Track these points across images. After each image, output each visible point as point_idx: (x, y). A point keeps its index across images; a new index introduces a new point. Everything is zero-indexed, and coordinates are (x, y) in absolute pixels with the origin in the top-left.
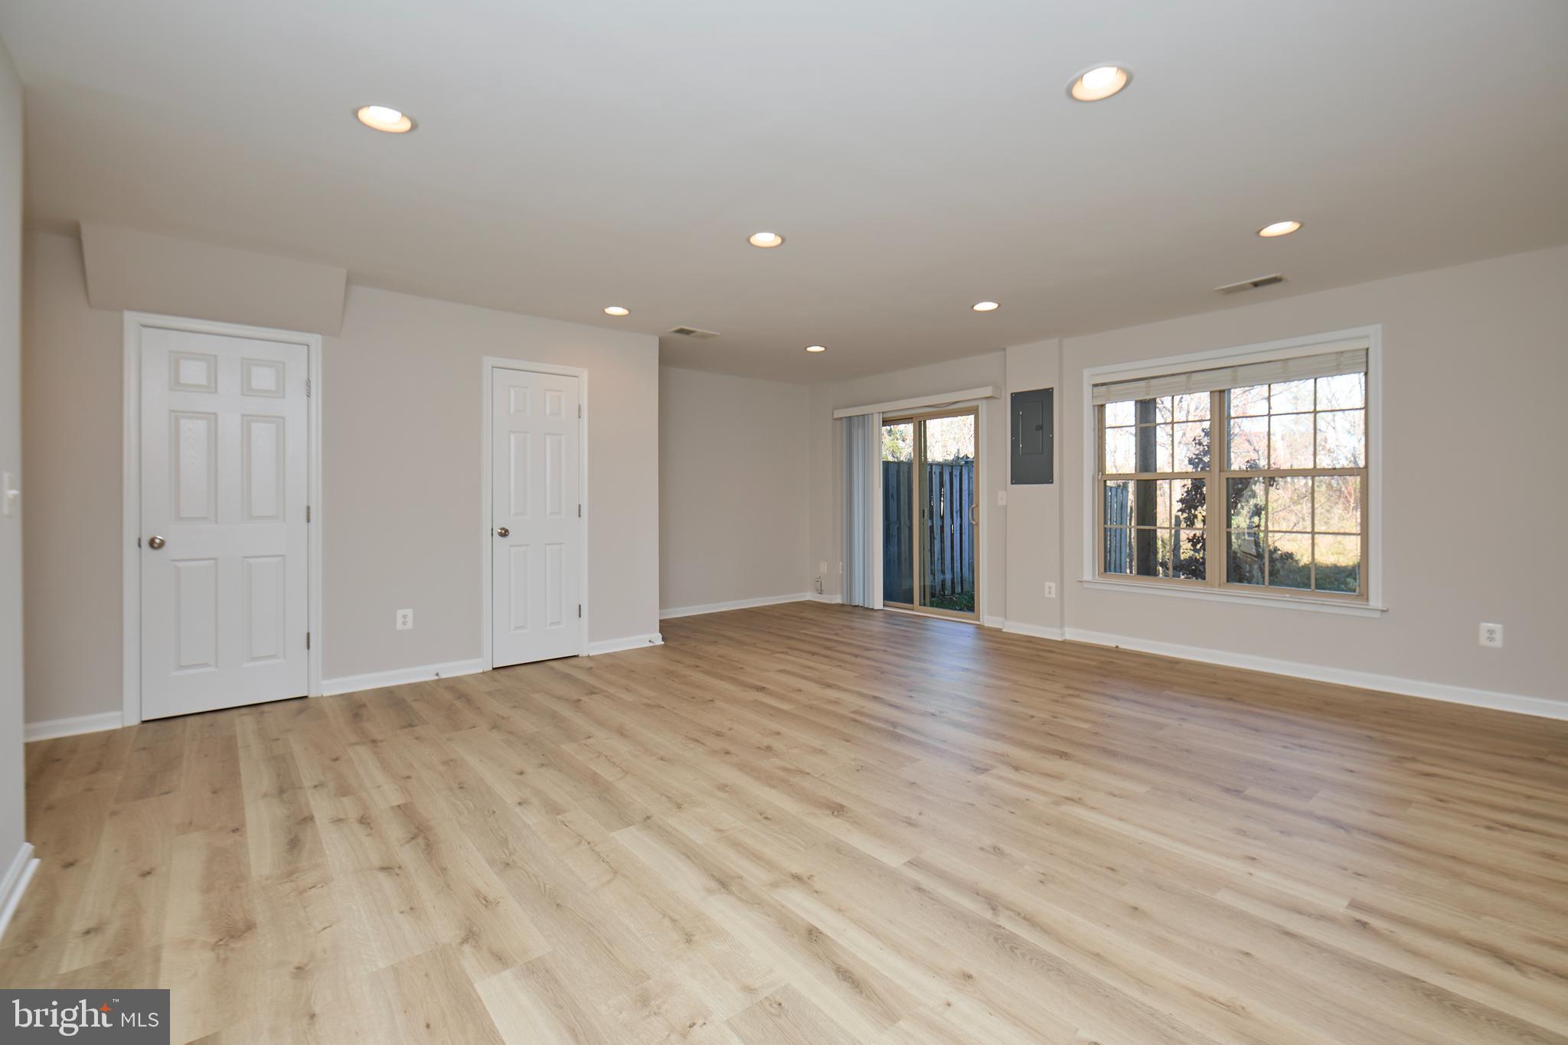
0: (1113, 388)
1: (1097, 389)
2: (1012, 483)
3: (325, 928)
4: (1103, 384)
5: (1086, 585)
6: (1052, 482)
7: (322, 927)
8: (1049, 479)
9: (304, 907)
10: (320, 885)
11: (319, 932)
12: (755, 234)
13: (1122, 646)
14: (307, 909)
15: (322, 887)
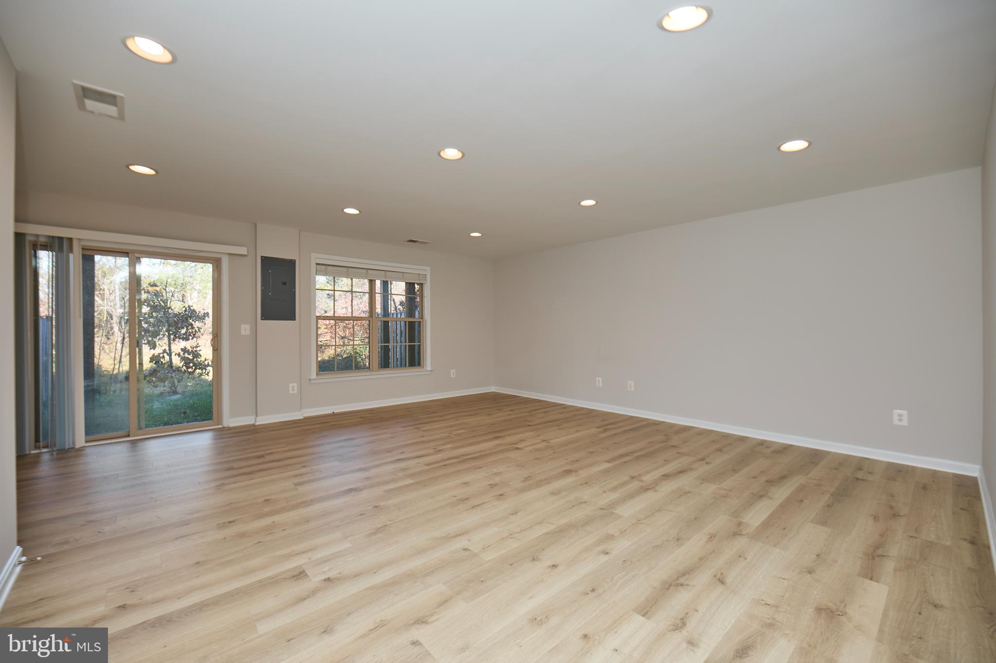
0: (329, 268)
1: (319, 267)
2: (262, 319)
3: (784, 579)
4: (323, 265)
5: (312, 382)
6: (295, 320)
7: (784, 580)
8: (293, 318)
9: (783, 596)
10: (762, 602)
11: (788, 580)
13: (336, 411)
14: (783, 595)
15: (762, 600)
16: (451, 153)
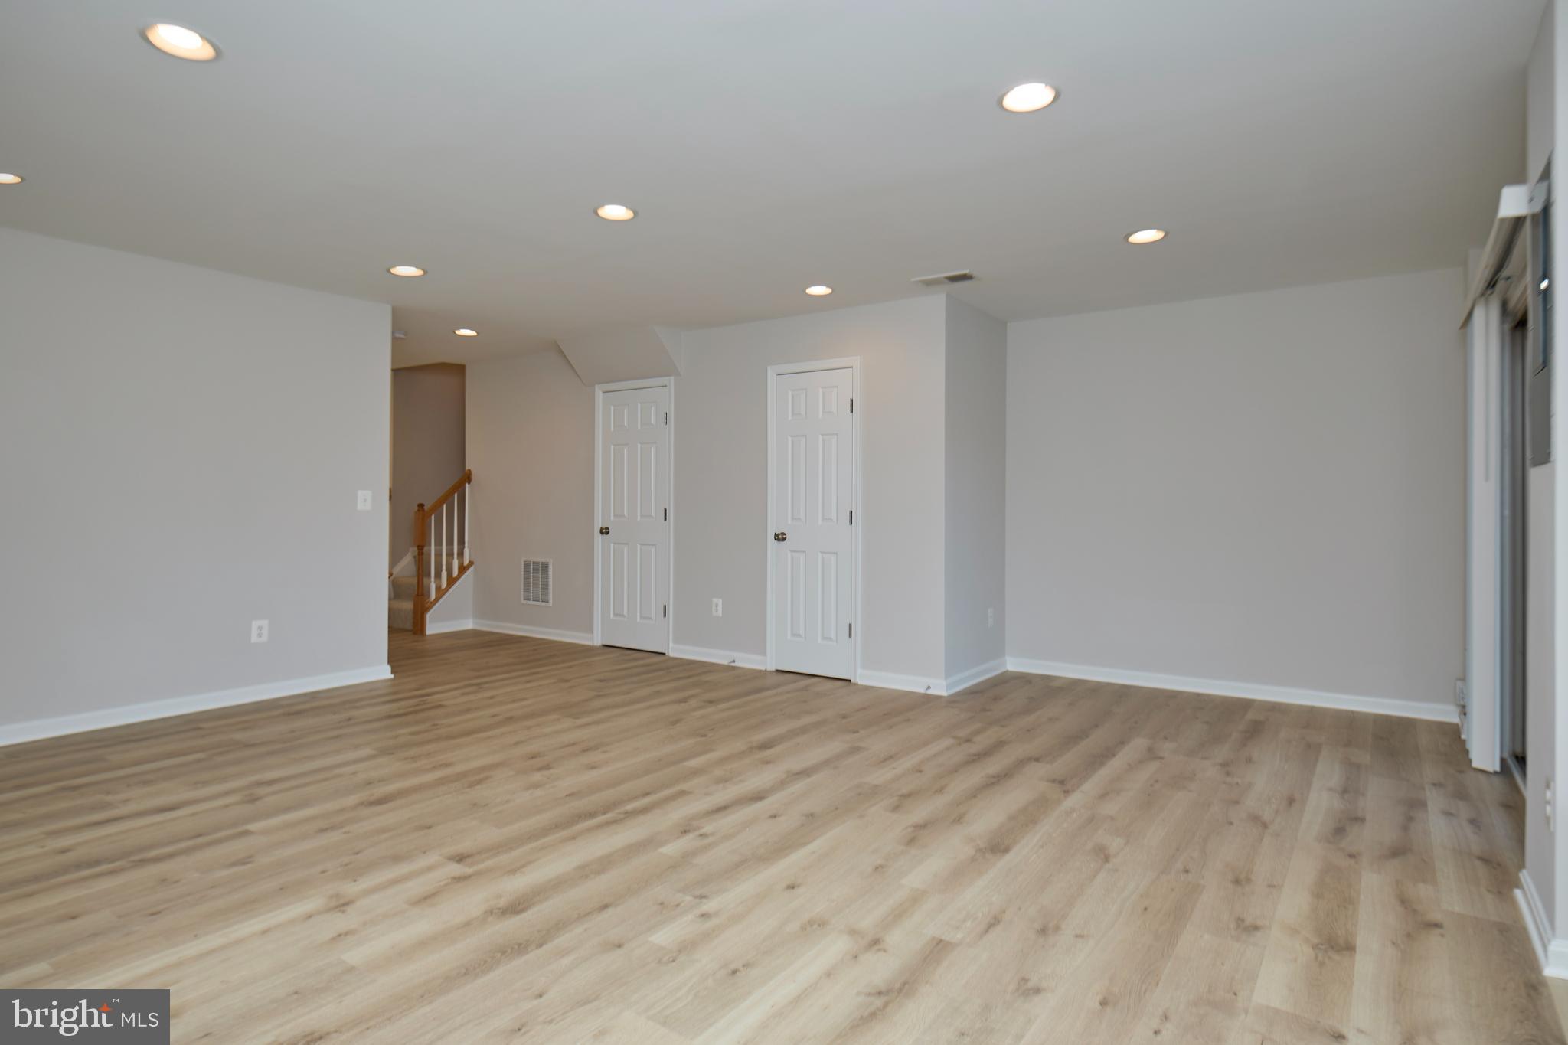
12: (603, 205)
16: (614, 212)
